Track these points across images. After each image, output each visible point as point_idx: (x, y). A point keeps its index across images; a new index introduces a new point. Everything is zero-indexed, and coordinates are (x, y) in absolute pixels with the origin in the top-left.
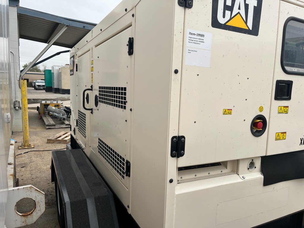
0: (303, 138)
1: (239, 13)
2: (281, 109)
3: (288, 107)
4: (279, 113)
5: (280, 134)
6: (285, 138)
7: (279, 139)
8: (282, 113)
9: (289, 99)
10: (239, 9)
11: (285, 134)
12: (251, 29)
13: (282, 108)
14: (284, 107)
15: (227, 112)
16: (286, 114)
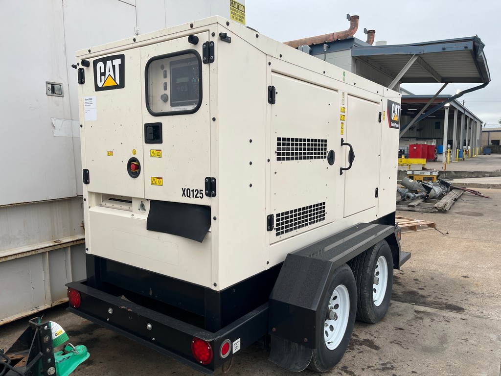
0: (185, 189)
1: (109, 75)
2: (153, 153)
3: (160, 150)
4: (152, 156)
5: (155, 179)
6: (161, 184)
7: (155, 184)
8: (155, 157)
9: (161, 142)
10: (109, 72)
11: (161, 180)
12: (119, 84)
13: (155, 151)
14: (157, 150)
15: (110, 154)
16: (160, 158)
